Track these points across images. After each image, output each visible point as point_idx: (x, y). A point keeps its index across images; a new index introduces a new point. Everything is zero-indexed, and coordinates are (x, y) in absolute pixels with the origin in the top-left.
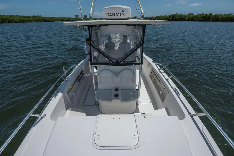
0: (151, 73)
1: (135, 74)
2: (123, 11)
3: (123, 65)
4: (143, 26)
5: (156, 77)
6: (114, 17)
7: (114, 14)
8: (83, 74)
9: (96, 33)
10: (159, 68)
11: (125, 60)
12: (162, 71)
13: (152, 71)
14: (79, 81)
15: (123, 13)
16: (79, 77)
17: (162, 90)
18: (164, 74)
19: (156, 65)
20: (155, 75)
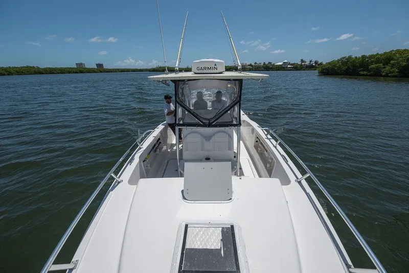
0: (257, 141)
1: (231, 138)
2: (215, 65)
3: (215, 126)
4: (240, 81)
5: (262, 147)
6: (205, 71)
7: (205, 68)
8: (160, 143)
9: (182, 89)
10: (266, 133)
11: (219, 121)
12: (269, 137)
13: (258, 140)
14: (155, 151)
15: (216, 67)
16: (155, 145)
17: (270, 161)
18: (273, 141)
19: (262, 130)
20: (262, 144)
